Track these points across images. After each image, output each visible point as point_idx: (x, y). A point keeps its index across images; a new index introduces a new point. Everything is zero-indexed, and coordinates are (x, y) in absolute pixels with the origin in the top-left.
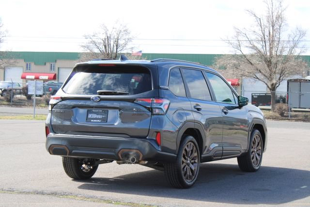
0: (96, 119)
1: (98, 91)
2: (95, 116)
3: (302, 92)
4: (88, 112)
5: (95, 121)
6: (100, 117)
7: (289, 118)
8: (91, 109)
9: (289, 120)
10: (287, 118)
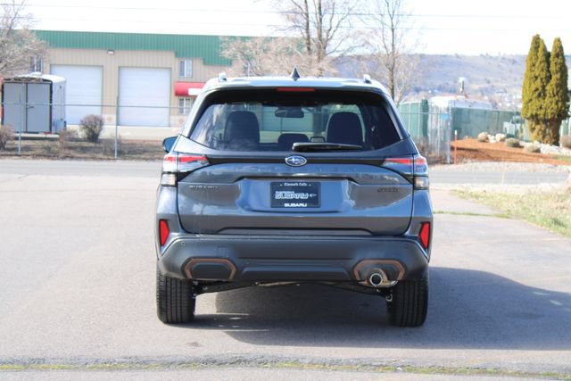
0: (294, 201)
1: (295, 144)
2: (291, 195)
3: (31, 102)
4: (275, 188)
5: (293, 205)
6: (303, 196)
7: (19, 153)
8: (281, 181)
9: (20, 156)
10: (13, 153)
